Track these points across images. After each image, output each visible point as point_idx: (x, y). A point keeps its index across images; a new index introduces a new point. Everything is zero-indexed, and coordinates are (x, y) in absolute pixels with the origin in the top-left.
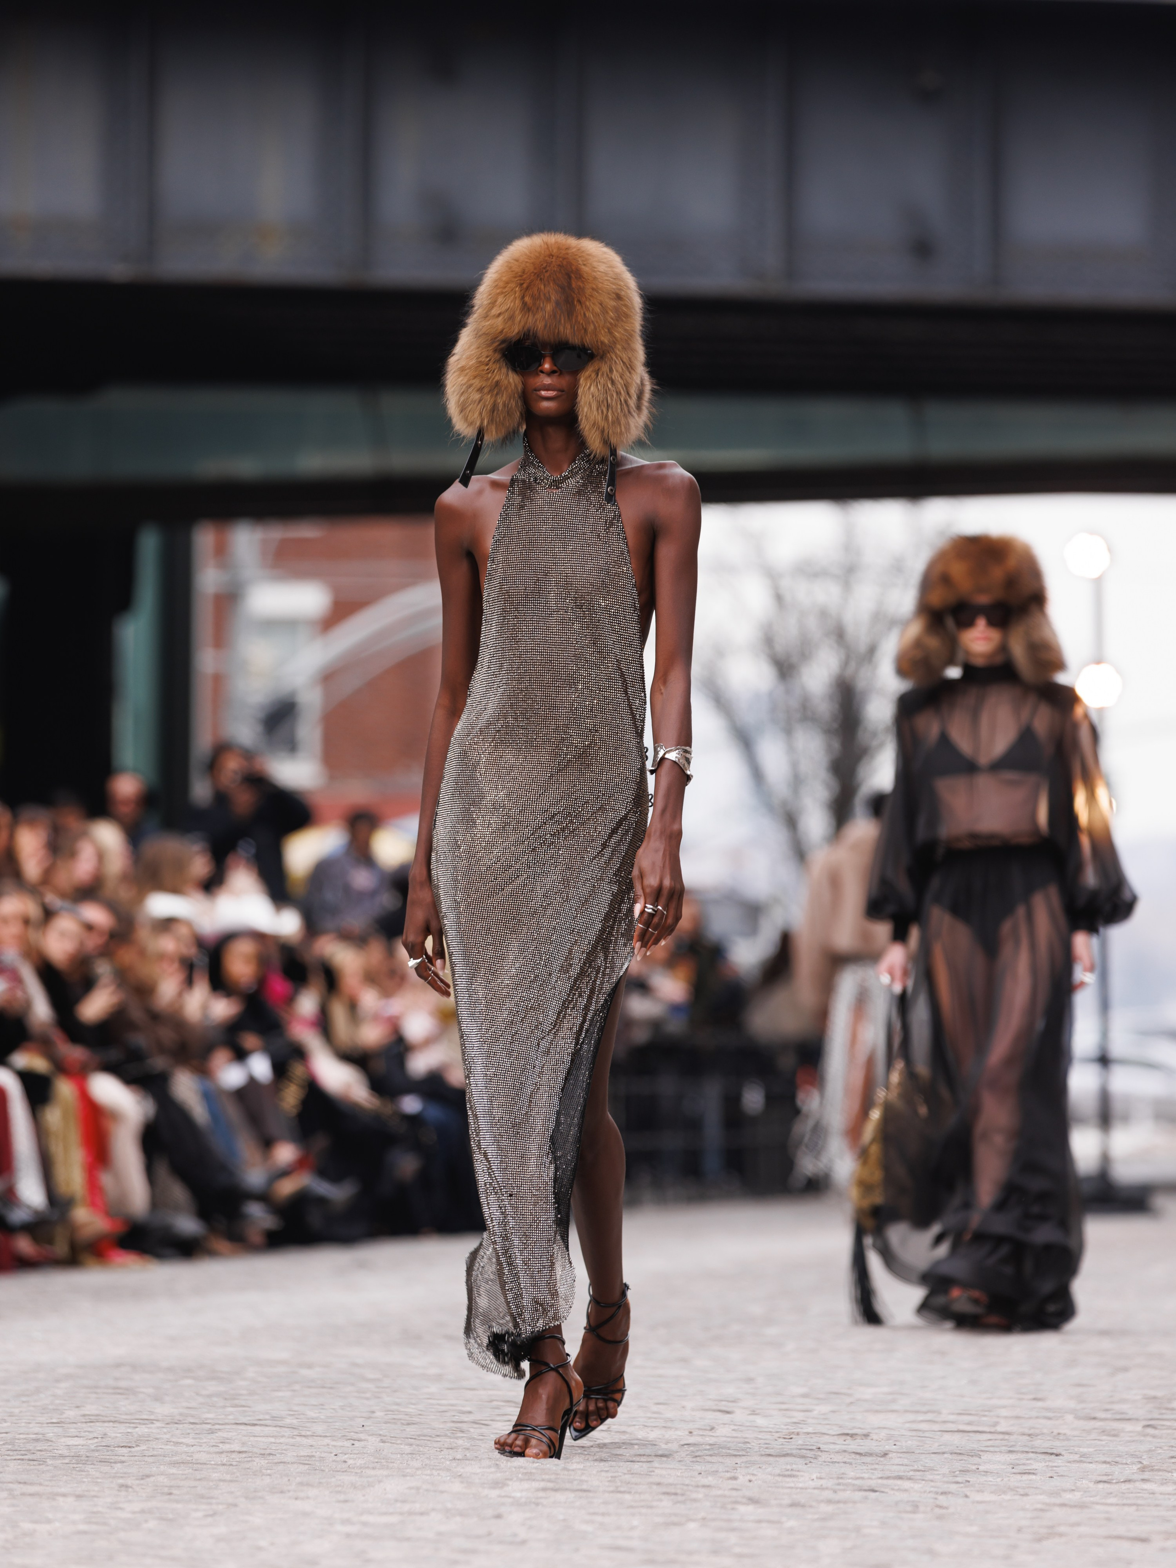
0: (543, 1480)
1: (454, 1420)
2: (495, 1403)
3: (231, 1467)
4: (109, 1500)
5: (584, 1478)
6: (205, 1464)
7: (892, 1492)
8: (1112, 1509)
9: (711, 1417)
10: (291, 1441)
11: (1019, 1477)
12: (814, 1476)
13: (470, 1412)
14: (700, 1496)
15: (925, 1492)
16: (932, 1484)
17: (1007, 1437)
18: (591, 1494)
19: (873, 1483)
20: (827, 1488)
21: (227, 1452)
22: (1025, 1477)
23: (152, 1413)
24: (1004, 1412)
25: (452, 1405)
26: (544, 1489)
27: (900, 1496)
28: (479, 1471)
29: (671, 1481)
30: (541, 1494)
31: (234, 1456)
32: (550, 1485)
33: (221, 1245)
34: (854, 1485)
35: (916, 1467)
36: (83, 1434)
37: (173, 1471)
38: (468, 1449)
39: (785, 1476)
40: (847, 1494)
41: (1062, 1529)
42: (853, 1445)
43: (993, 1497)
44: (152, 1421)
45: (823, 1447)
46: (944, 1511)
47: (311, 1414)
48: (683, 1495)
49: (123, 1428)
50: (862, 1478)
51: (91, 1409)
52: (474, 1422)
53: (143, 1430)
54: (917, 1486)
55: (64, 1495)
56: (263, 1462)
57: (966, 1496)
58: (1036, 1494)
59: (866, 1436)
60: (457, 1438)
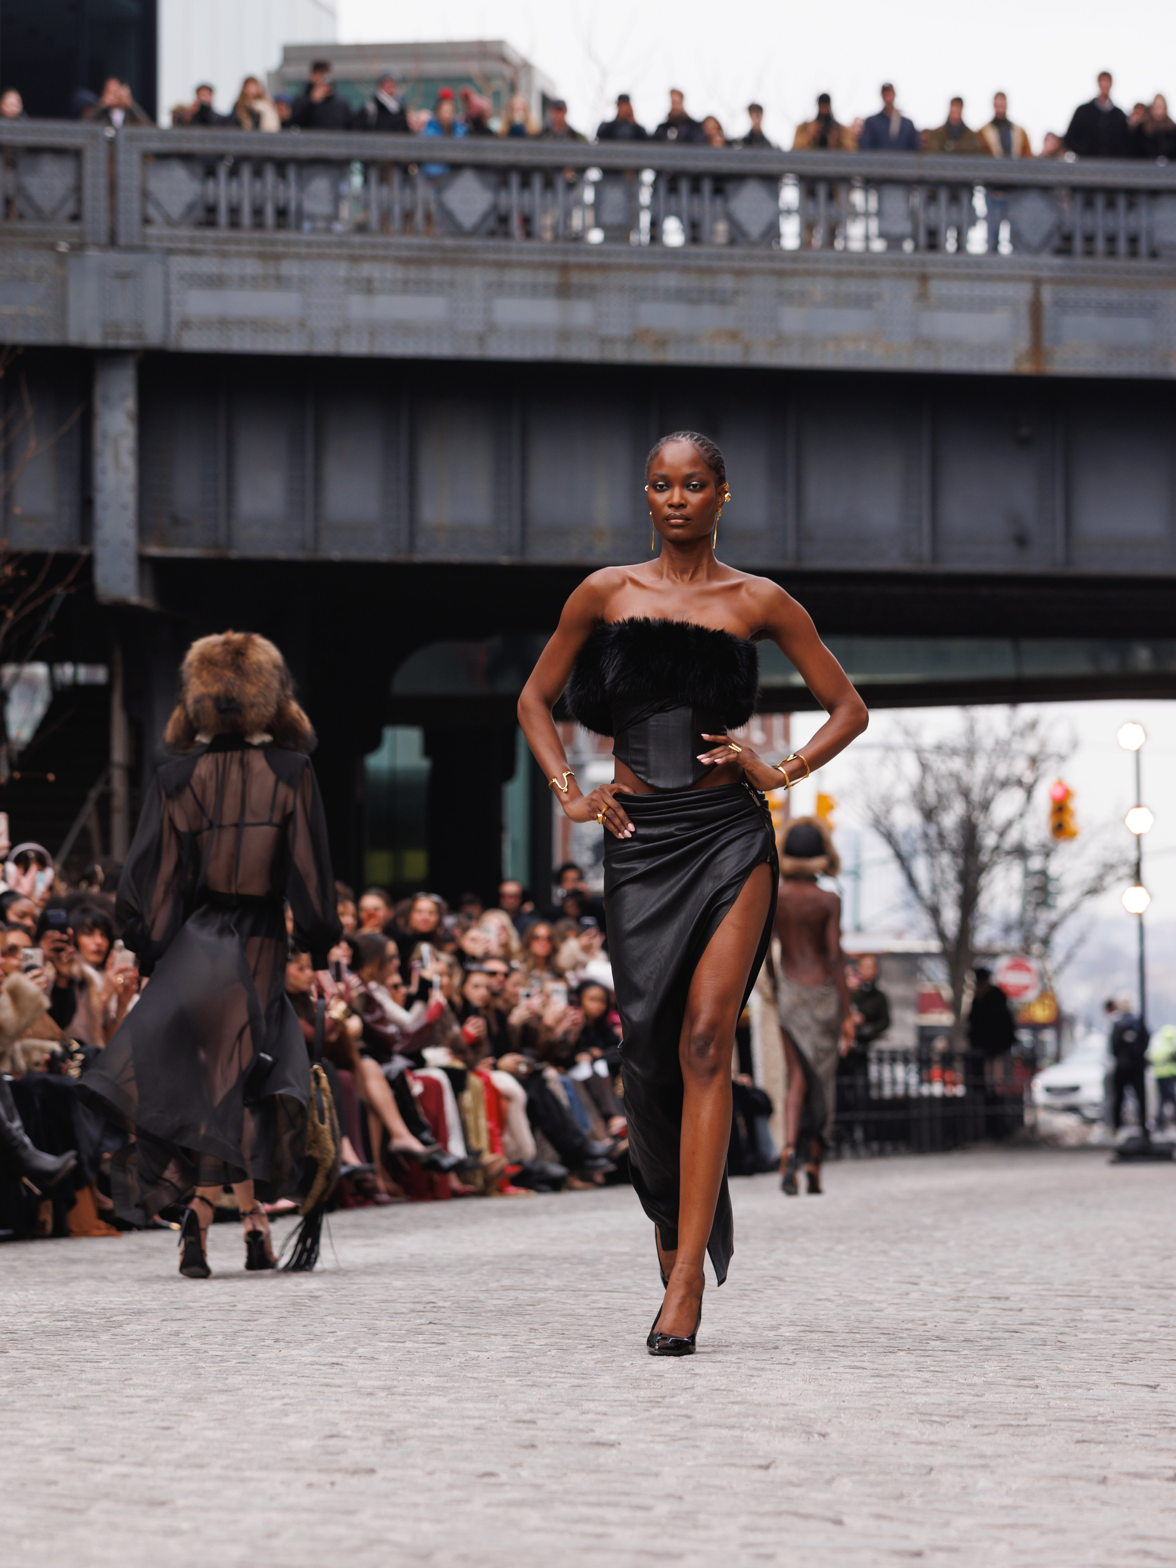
0: (803, 1325)
1: (741, 1288)
2: (766, 1279)
3: (600, 1318)
4: (524, 1337)
5: (828, 1324)
6: (583, 1316)
7: (1027, 1333)
8: (1172, 1343)
9: (906, 1287)
10: (637, 1301)
11: (1108, 1324)
12: (977, 1323)
13: (750, 1284)
14: (905, 1335)
15: (1049, 1333)
16: (1054, 1328)
17: (1097, 1299)
18: (834, 1334)
19: (1015, 1327)
20: (986, 1331)
21: (597, 1308)
22: (1113, 1324)
23: (545, 1284)
24: (1095, 1284)
25: (738, 1279)
26: (804, 1331)
27: (1033, 1335)
28: (760, 1320)
29: (885, 1326)
30: (802, 1334)
31: (601, 1311)
32: (807, 1328)
33: (578, 1183)
34: (1003, 1328)
35: (1041, 1318)
36: (503, 1297)
37: (563, 1320)
38: (751, 1307)
39: (957, 1323)
40: (1000, 1334)
41: (1141, 1355)
42: (1000, 1304)
43: (1093, 1336)
44: (546, 1290)
45: (981, 1305)
46: (1063, 1344)
47: (648, 1285)
48: (893, 1334)
49: (528, 1294)
50: (1008, 1324)
51: (506, 1282)
52: (754, 1290)
53: (541, 1295)
54: (1044, 1329)
55: (495, 1335)
56: (621, 1315)
57: (1076, 1336)
58: (1121, 1334)
59: (1007, 1298)
60: (743, 1300)
